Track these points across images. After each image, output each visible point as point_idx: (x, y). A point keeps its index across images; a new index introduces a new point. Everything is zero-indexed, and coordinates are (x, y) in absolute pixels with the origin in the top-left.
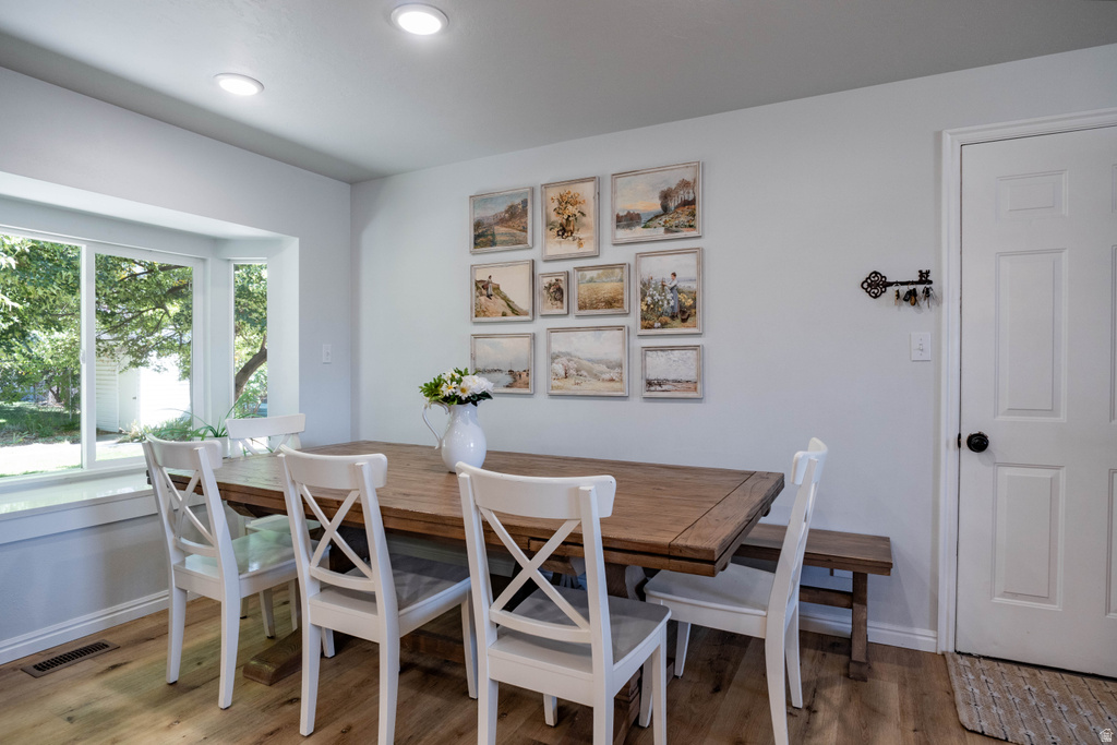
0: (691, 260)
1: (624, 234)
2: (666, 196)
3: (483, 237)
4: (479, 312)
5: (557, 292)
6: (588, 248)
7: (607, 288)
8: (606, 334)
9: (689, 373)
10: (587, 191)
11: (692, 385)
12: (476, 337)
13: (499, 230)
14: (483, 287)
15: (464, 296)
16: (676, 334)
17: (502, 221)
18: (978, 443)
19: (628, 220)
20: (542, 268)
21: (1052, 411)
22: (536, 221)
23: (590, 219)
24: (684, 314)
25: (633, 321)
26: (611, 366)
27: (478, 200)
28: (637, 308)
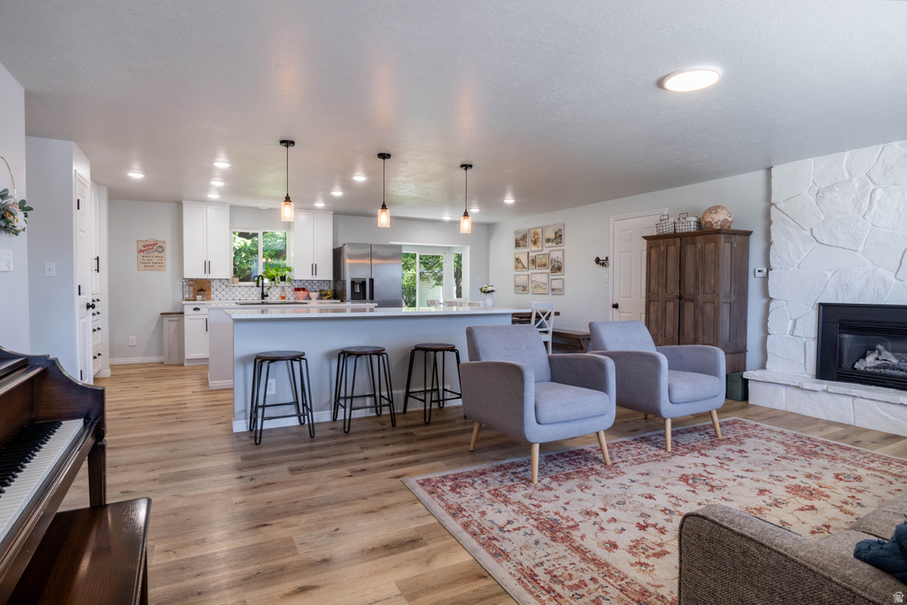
0: (561, 253)
1: (547, 245)
2: (556, 233)
3: (517, 245)
4: (517, 268)
5: (534, 262)
6: (540, 248)
7: (544, 261)
8: (544, 275)
9: (560, 286)
10: (540, 231)
11: (560, 290)
12: (516, 275)
13: (521, 242)
14: (518, 260)
15: (512, 263)
16: (557, 275)
17: (522, 239)
18: (616, 306)
19: (548, 240)
20: (531, 254)
21: (630, 297)
22: (529, 239)
23: (540, 240)
24: (559, 269)
25: (549, 271)
26: (545, 284)
27: (516, 233)
28: (550, 267)
